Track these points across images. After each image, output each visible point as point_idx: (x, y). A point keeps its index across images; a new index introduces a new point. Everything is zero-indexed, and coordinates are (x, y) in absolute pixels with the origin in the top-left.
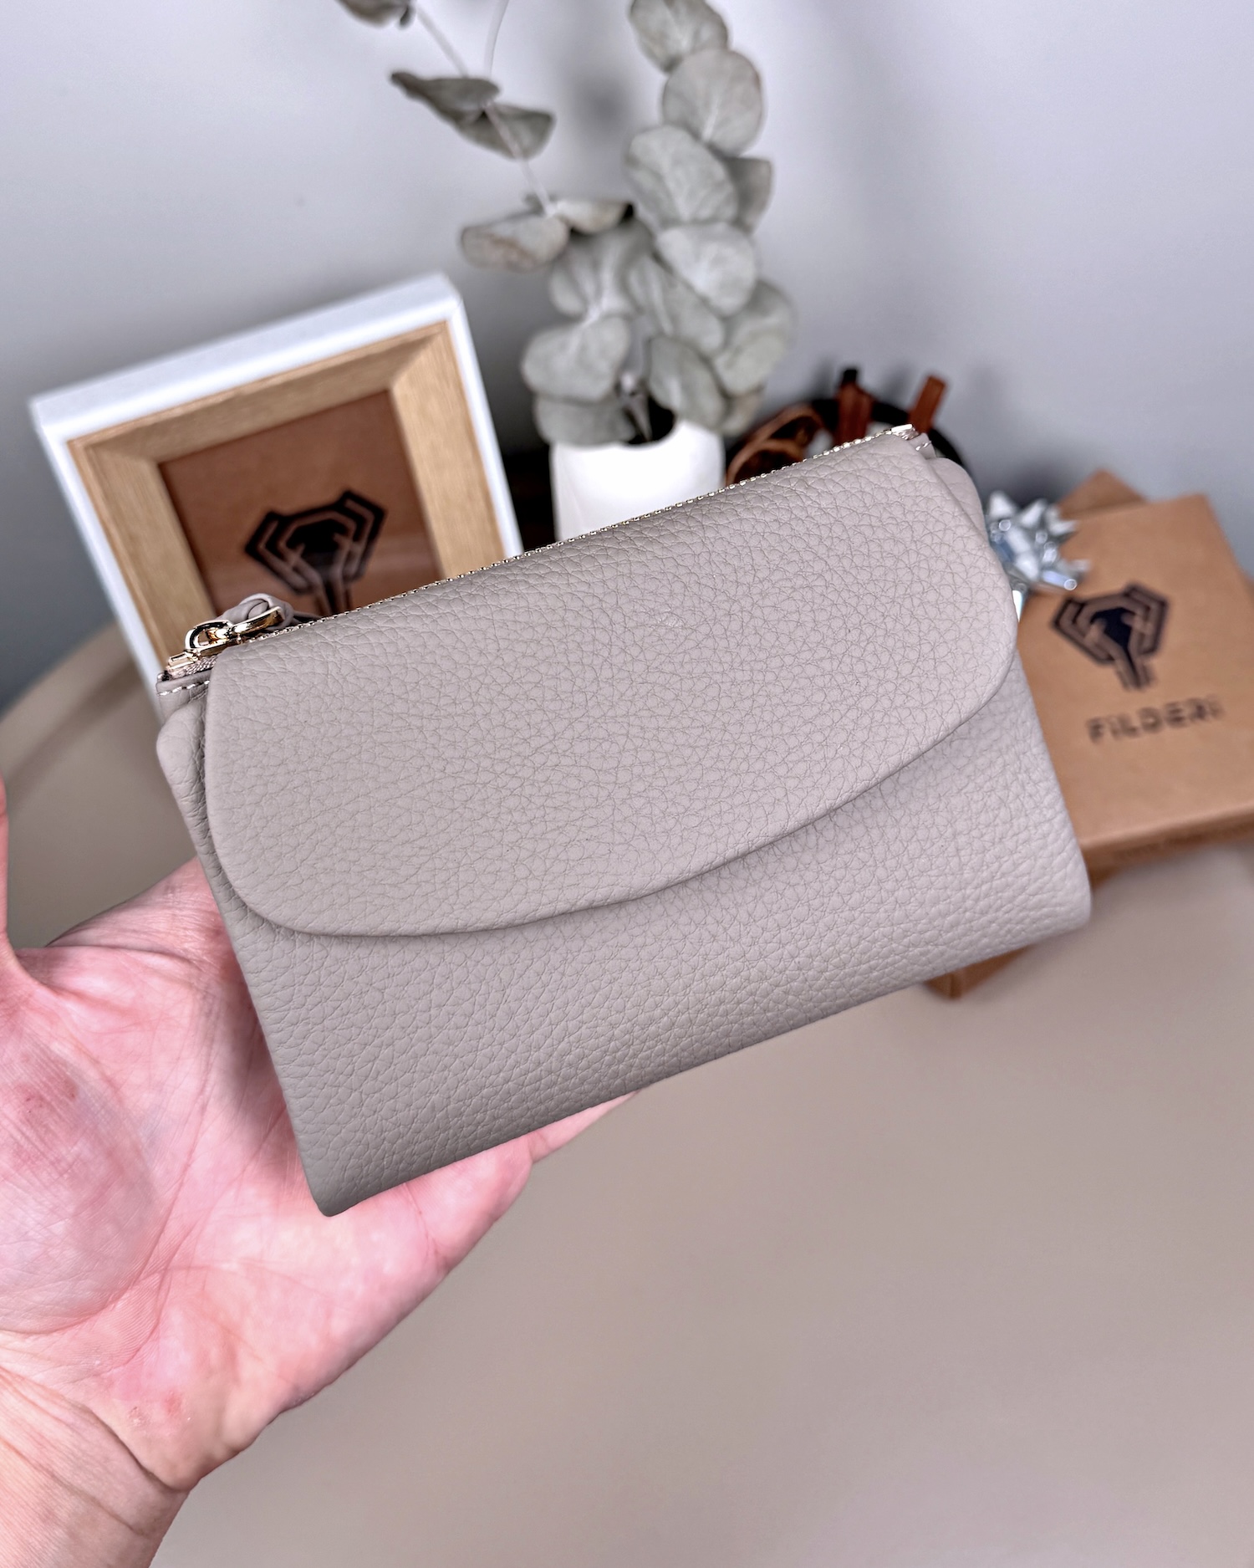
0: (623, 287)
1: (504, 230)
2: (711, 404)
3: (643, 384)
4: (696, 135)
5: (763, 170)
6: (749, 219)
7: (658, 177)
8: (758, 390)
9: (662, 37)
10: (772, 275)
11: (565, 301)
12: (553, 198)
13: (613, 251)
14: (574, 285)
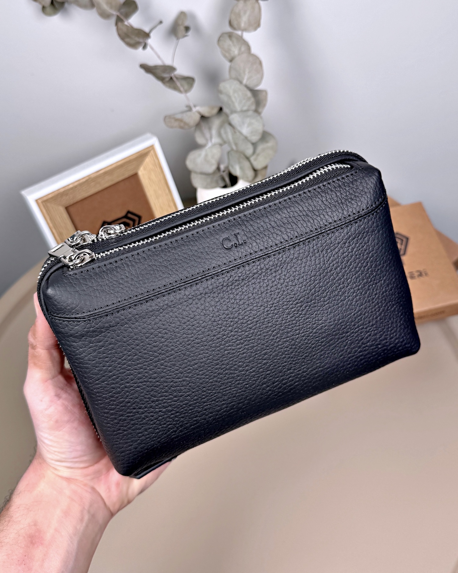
0: (219, 135)
1: (179, 116)
2: (250, 173)
3: (227, 168)
4: (241, 82)
5: (264, 94)
6: (260, 110)
7: (229, 97)
8: (266, 168)
9: (229, 51)
10: (269, 129)
11: (200, 140)
12: (195, 106)
13: (216, 123)
14: (203, 135)
